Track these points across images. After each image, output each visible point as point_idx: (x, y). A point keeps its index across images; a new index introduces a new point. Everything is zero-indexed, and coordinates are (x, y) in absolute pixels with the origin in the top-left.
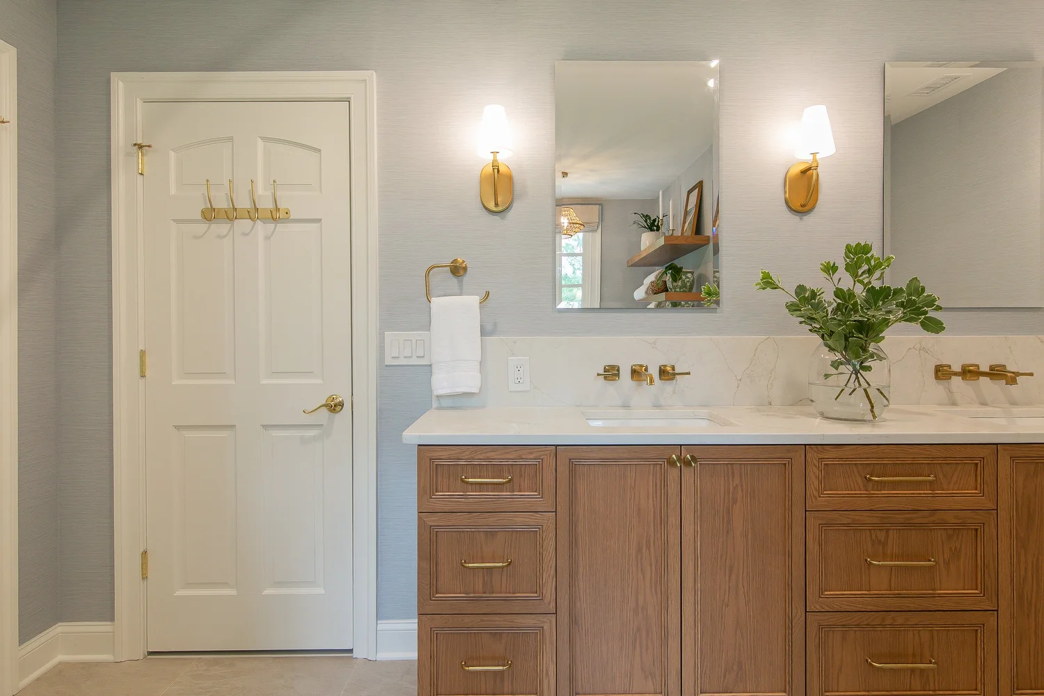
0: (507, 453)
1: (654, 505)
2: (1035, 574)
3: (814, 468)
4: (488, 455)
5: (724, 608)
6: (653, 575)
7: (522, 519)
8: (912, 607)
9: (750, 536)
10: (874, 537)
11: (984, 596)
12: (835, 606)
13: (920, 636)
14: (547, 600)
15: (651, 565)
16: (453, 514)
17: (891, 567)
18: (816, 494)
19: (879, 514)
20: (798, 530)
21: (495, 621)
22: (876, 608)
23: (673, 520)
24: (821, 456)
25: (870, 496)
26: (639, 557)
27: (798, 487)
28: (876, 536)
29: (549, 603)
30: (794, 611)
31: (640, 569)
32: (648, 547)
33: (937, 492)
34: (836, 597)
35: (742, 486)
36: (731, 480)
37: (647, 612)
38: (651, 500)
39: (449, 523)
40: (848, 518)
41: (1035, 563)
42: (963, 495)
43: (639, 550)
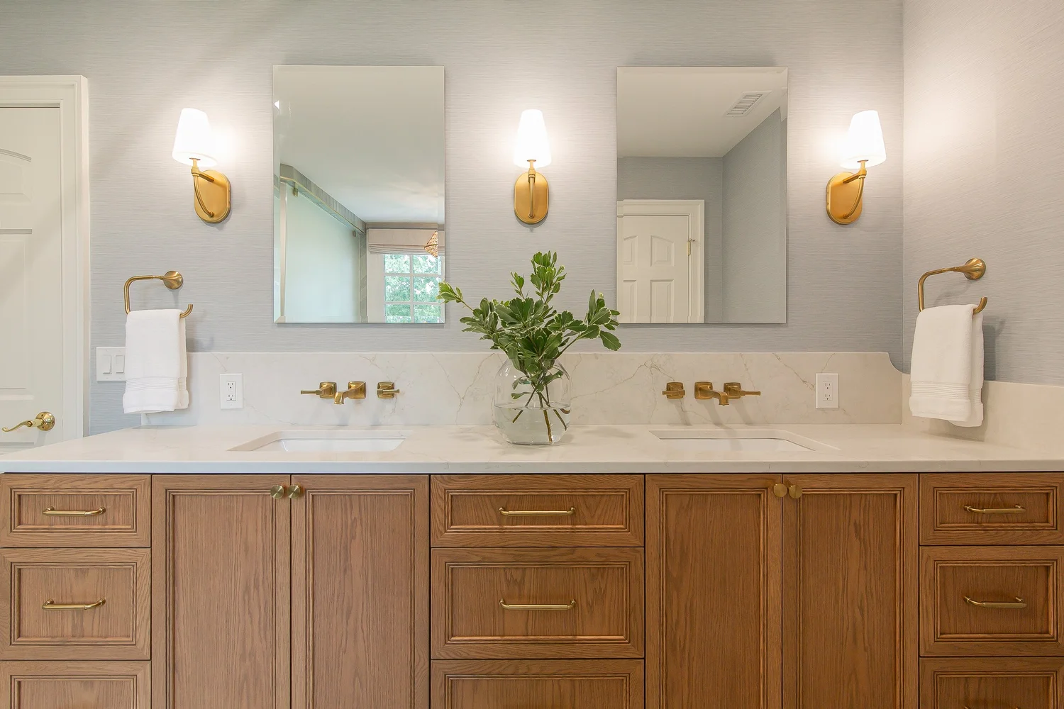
0: (96, 482)
1: (263, 539)
2: (688, 618)
3: (440, 501)
4: (75, 484)
5: (341, 654)
6: (262, 619)
7: (114, 556)
8: (548, 654)
9: (370, 575)
10: (509, 577)
11: (629, 642)
12: (462, 653)
13: (560, 687)
14: (140, 645)
15: (260, 607)
16: (36, 550)
17: (528, 610)
18: (441, 528)
19: (512, 551)
20: (421, 567)
21: (82, 668)
22: (508, 655)
23: (282, 557)
24: (447, 487)
25: (502, 531)
26: (246, 598)
27: (421, 520)
28: (512, 576)
29: (143, 649)
30: (417, 660)
31: (247, 612)
32: (257, 587)
33: (577, 526)
34: (464, 643)
35: (361, 520)
36: (349, 512)
37: (255, 658)
38: (260, 534)
39: (32, 560)
40: (477, 555)
41: (689, 605)
42: (607, 531)
43: (247, 590)
